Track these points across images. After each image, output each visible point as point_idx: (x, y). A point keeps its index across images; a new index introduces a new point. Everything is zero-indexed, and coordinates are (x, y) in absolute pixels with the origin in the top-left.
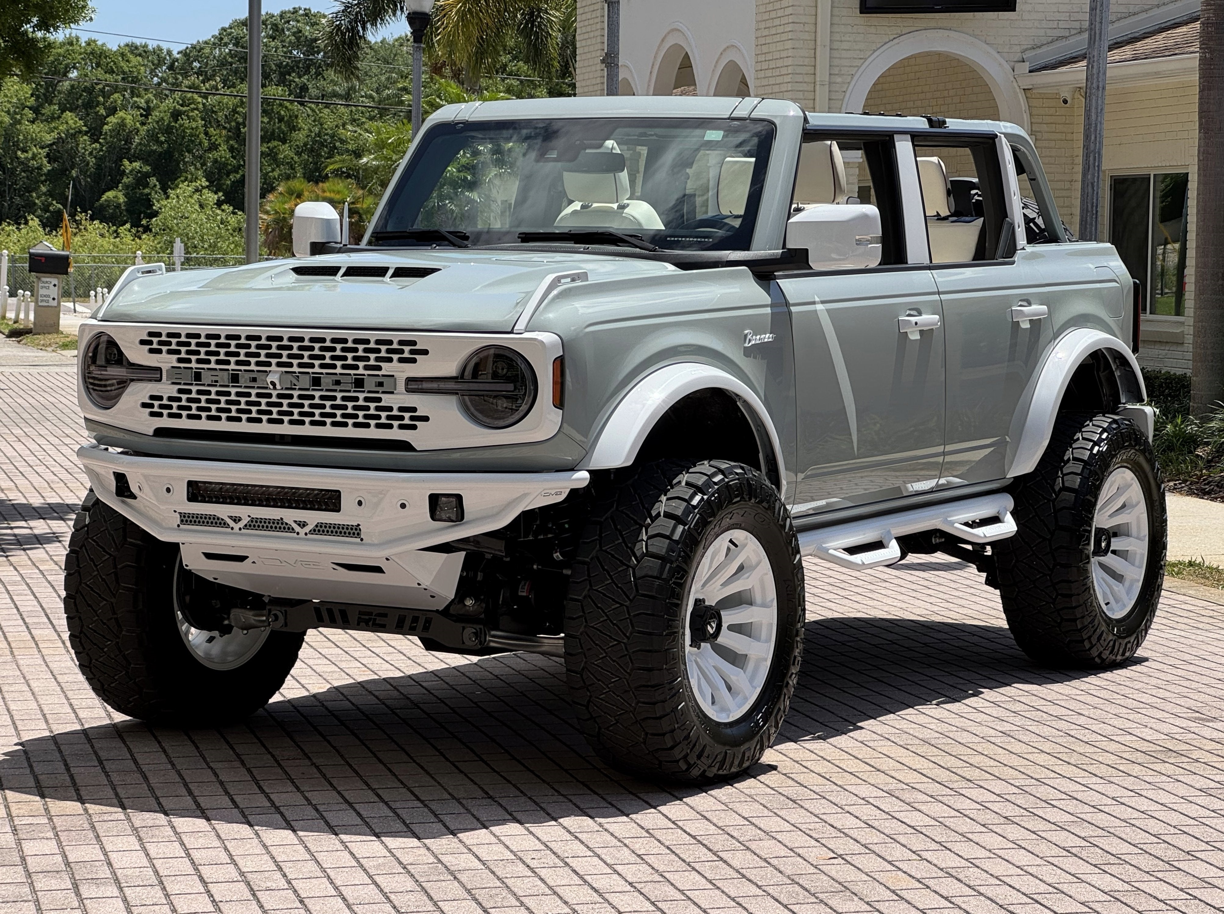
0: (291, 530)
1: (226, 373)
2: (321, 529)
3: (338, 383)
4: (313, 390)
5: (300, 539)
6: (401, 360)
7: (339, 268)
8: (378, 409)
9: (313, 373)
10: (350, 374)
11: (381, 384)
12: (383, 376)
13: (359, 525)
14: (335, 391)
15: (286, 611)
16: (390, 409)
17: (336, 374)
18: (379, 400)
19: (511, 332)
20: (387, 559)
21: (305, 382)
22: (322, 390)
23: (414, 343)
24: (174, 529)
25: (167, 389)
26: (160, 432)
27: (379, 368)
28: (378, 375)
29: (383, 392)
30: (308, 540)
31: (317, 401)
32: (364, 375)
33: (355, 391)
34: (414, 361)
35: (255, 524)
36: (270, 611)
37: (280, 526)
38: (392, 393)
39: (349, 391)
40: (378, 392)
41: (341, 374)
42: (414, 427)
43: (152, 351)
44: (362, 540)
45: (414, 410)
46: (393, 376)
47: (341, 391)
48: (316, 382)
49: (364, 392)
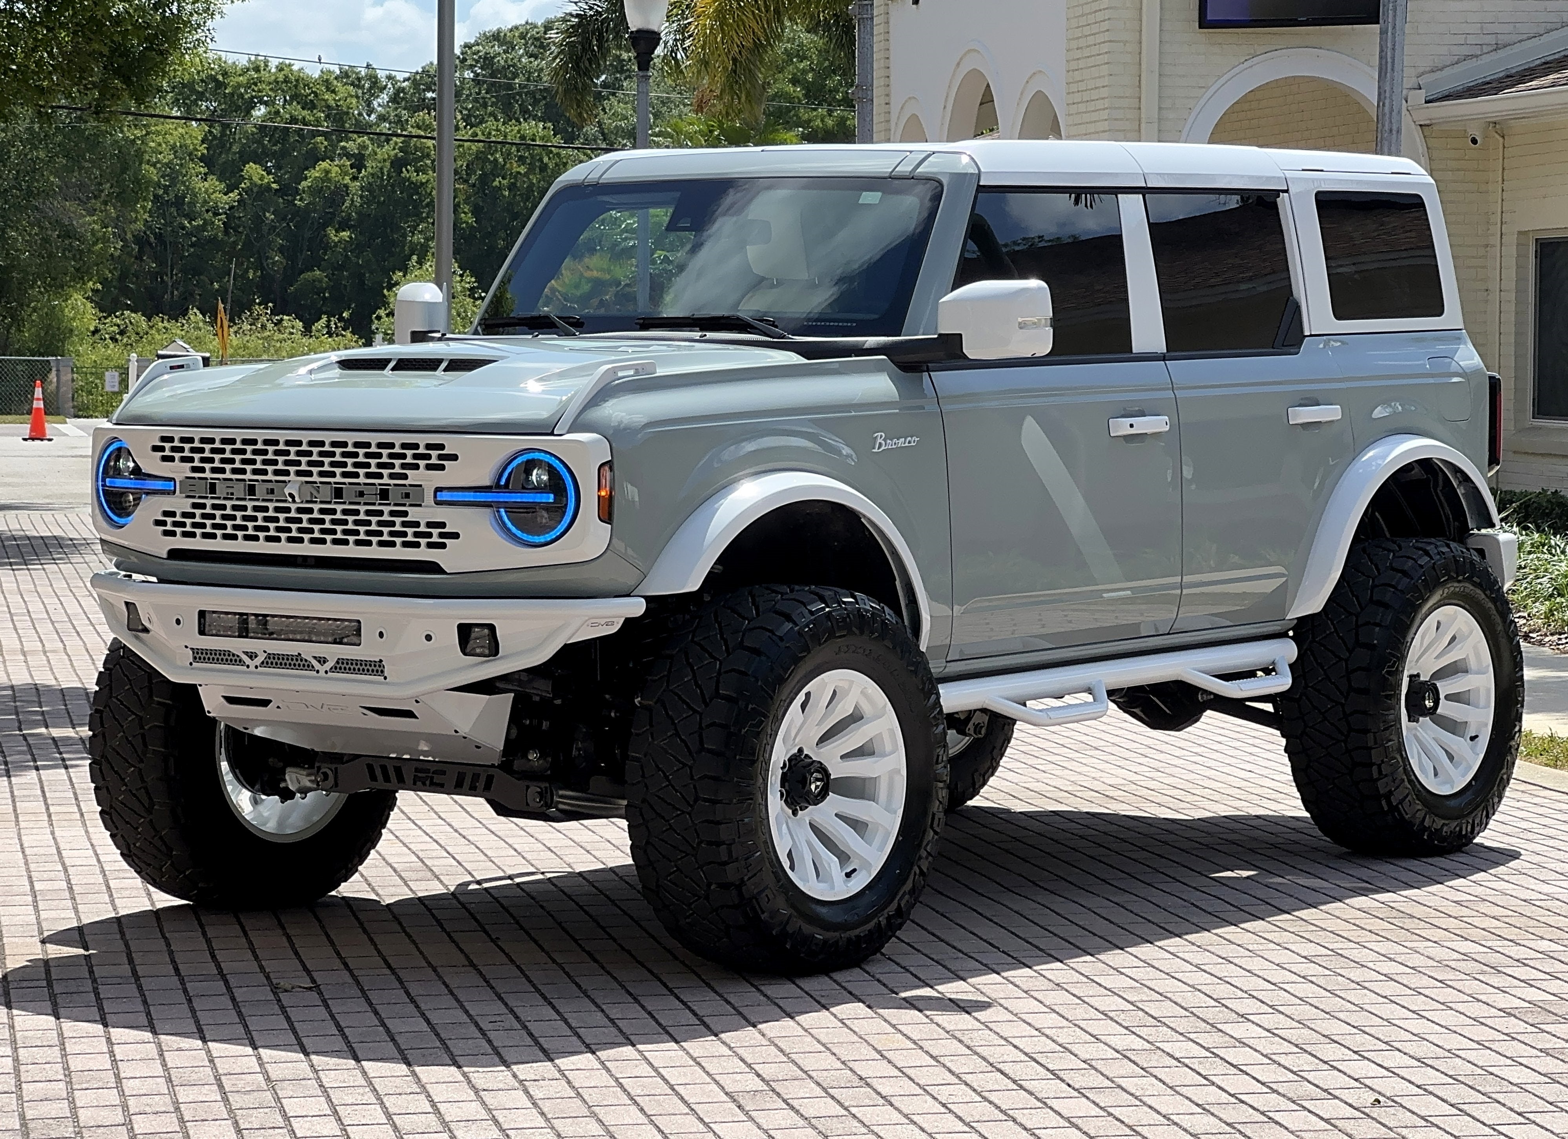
0: (310, 667)
1: (242, 484)
2: (343, 666)
3: (361, 494)
4: (336, 503)
5: (320, 678)
6: (429, 467)
7: (388, 361)
8: (404, 524)
9: (336, 483)
10: (374, 484)
11: (407, 496)
12: (411, 485)
13: (381, 661)
14: (359, 504)
15: (336, 769)
16: (417, 524)
17: (359, 484)
18: (405, 514)
19: (552, 434)
20: (417, 702)
21: (326, 493)
22: (344, 503)
23: (441, 447)
24: (186, 668)
25: (180, 504)
26: (175, 554)
27: (405, 477)
28: (404, 485)
29: (411, 505)
30: (329, 679)
31: (339, 516)
32: (389, 485)
33: (380, 504)
34: (442, 468)
35: (274, 661)
36: (319, 768)
37: (297, 662)
38: (420, 505)
39: (374, 504)
40: (404, 505)
41: (365, 484)
42: (443, 546)
43: (165, 459)
44: (385, 678)
45: (442, 525)
46: (420, 486)
47: (365, 504)
48: (338, 493)
49: (389, 504)
